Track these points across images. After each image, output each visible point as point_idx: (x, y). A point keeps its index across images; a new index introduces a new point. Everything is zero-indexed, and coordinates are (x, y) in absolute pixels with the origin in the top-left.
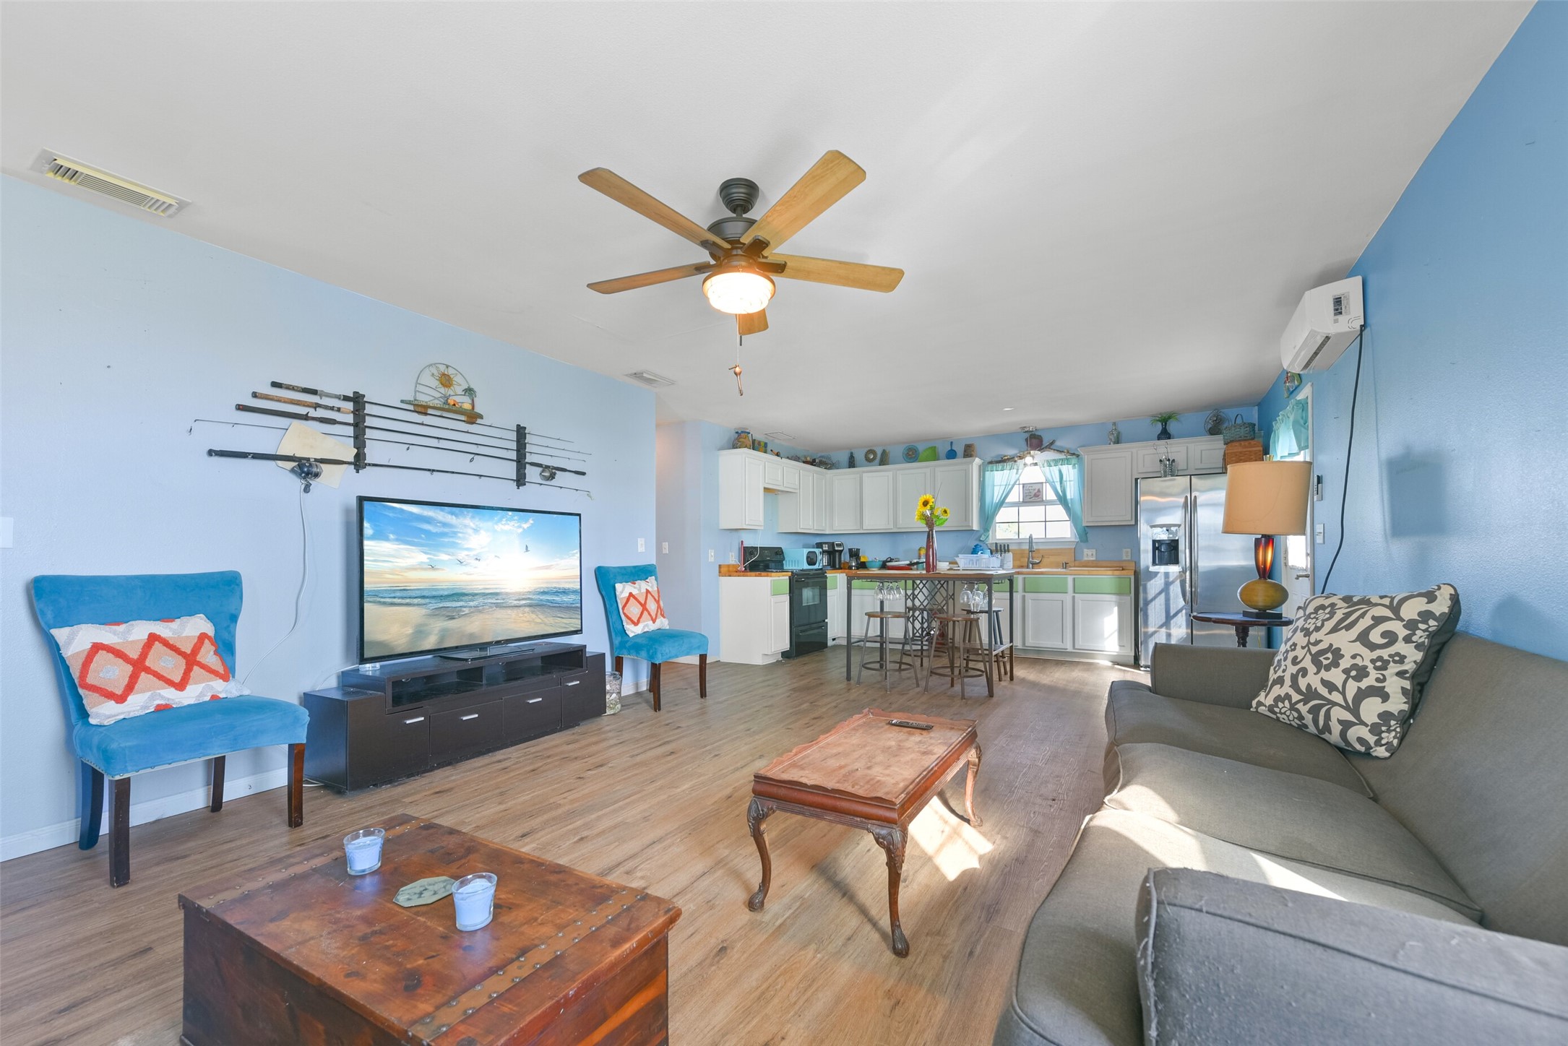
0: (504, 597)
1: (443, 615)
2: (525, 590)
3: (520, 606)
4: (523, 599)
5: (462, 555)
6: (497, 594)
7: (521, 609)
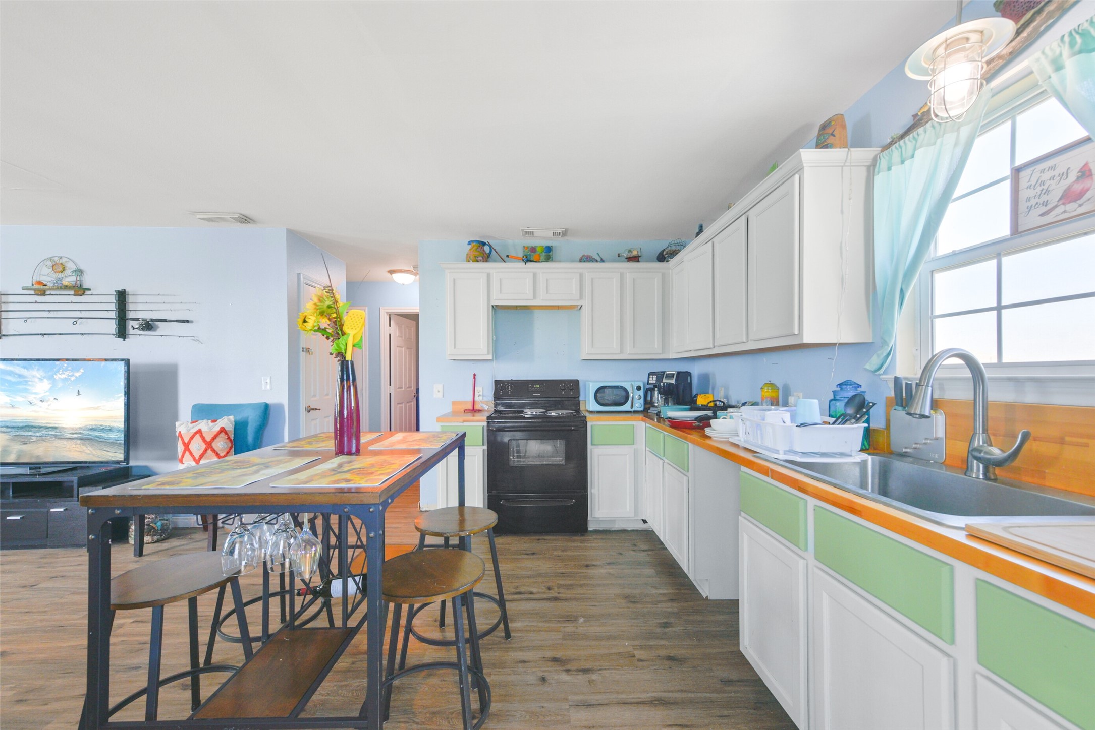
0: (61, 430)
1: (19, 441)
2: (77, 426)
3: (73, 439)
4: (76, 433)
5: (31, 398)
6: (56, 428)
7: (74, 441)
